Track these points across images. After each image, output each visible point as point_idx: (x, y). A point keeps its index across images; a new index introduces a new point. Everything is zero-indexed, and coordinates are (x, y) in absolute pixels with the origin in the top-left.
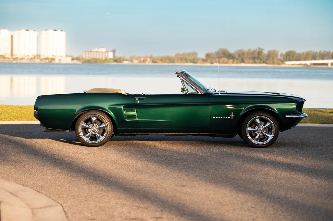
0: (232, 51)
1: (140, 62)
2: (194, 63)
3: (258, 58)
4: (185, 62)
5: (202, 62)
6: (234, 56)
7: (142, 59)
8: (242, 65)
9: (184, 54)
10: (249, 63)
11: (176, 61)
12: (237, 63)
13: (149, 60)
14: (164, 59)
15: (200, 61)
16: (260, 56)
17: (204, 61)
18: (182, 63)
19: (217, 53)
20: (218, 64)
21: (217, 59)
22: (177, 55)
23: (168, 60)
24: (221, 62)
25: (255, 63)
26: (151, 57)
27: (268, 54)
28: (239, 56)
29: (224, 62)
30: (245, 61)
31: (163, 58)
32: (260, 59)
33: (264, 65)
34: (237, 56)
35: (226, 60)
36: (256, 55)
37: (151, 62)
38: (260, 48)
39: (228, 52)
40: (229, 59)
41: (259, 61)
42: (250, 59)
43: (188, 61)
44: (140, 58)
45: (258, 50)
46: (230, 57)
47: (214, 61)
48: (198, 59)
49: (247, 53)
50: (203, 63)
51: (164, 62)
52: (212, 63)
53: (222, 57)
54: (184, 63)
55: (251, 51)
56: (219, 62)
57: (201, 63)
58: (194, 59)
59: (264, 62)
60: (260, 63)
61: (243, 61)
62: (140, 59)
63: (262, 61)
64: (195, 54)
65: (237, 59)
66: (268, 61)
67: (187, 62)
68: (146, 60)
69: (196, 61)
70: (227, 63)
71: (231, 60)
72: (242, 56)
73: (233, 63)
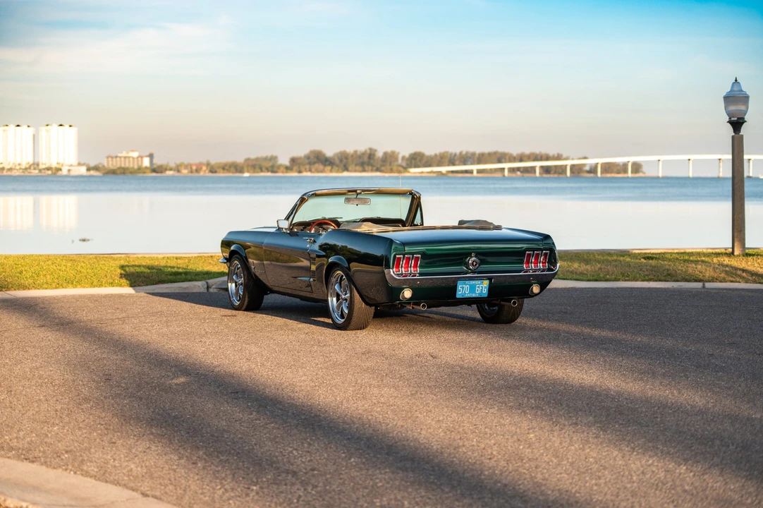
0: (329, 153)
1: (192, 172)
2: (273, 172)
3: (369, 164)
4: (259, 170)
5: (285, 171)
6: (332, 161)
7: (194, 168)
8: (346, 174)
9: (257, 159)
10: (355, 171)
11: (246, 169)
12: (337, 172)
13: (204, 168)
14: (227, 168)
15: (282, 169)
16: (372, 161)
17: (288, 169)
18: (254, 172)
19: (308, 157)
20: (309, 174)
21: (308, 167)
22: (248, 160)
23: (232, 169)
24: (313, 170)
25: (364, 171)
26: (208, 164)
27: (383, 157)
28: (341, 161)
29: (318, 171)
30: (350, 168)
31: (226, 165)
32: (372, 166)
33: (378, 174)
34: (337, 161)
35: (321, 167)
36: (366, 159)
37: (207, 171)
38: (371, 149)
39: (324, 155)
40: (325, 165)
41: (370, 168)
42: (356, 165)
43: (264, 169)
44: (191, 165)
45: (368, 152)
46: (327, 163)
47: (303, 169)
48: (280, 166)
49: (352, 156)
50: (287, 172)
51: (228, 171)
52: (300, 172)
53: (315, 163)
54: (258, 172)
55: (358, 153)
56: (310, 171)
57: (283, 172)
58: (273, 166)
59: (378, 170)
60: (372, 171)
61: (346, 169)
62: (191, 168)
63: (375, 168)
64: (274, 158)
65: (337, 166)
66: (383, 168)
67: (262, 171)
68: (201, 169)
69: (275, 169)
70: (322, 172)
71: (329, 168)
72: (345, 161)
73: (331, 171)
